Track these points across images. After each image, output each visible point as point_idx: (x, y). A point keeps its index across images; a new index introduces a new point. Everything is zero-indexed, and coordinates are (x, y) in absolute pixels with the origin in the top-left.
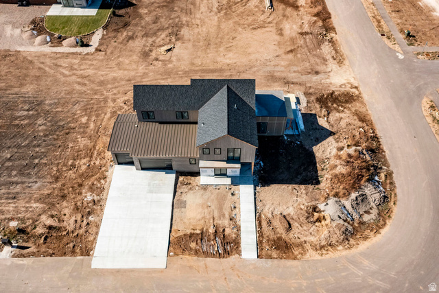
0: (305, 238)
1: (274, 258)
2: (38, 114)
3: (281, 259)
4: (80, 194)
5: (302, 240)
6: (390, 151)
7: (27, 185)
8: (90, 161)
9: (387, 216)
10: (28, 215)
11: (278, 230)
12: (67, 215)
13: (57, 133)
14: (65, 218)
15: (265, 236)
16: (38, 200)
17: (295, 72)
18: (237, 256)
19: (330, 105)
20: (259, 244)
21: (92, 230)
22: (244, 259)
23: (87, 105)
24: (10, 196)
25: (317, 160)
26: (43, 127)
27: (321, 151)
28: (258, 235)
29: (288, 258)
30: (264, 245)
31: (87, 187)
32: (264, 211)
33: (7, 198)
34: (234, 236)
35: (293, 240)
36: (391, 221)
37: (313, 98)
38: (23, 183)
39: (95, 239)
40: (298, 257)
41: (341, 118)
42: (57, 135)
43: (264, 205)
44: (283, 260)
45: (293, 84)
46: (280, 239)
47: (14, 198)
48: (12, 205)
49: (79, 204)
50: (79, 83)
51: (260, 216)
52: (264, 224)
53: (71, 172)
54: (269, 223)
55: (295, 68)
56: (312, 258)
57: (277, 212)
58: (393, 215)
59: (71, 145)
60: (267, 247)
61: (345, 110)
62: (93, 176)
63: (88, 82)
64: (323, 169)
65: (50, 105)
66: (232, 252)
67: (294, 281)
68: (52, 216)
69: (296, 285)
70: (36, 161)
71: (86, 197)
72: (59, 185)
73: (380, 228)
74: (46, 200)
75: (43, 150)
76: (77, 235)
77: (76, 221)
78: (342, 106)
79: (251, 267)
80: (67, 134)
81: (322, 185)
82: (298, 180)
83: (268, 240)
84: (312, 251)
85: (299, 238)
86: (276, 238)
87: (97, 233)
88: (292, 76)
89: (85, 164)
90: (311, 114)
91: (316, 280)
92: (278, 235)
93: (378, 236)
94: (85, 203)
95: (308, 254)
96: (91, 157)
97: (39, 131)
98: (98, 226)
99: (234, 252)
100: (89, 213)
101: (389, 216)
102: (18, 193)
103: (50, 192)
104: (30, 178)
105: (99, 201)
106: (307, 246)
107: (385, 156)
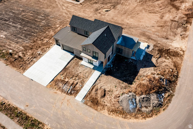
0: (107, 104)
1: (88, 105)
2: (45, 19)
3: (90, 107)
4: (37, 50)
5: (105, 104)
6: (180, 85)
7: (24, 40)
8: (49, 40)
9: (155, 114)
10: (17, 50)
11: (98, 95)
12: (28, 55)
13: (46, 27)
14: (26, 56)
15: (91, 95)
16: (23, 47)
17: (156, 35)
18: (74, 97)
19: (164, 54)
20: (86, 97)
21: (31, 63)
22: (75, 99)
23: (63, 21)
24: (17, 42)
25: (139, 74)
26: (43, 24)
27: (143, 71)
28: (88, 93)
29: (94, 108)
30: (88, 98)
31: (41, 48)
32: (98, 85)
33: (15, 42)
34: (79, 89)
35: (101, 102)
36: (156, 117)
37: (157, 48)
38: (23, 39)
39: (30, 67)
40: (98, 110)
41: (165, 62)
42: (45, 28)
43: (100, 82)
44: (91, 108)
45: (152, 39)
46: (96, 99)
47: (17, 43)
48: (15, 45)
49: (34, 53)
50: (66, 13)
51: (95, 86)
52: (94, 90)
53: (40, 41)
54: (97, 90)
55: (157, 34)
56: (104, 113)
57: (103, 88)
58: (159, 115)
59: (47, 33)
60: (88, 100)
61: (170, 59)
62: (46, 45)
63: (68, 14)
64: (138, 79)
65: (51, 17)
66: (73, 94)
67: (88, 118)
68: (23, 53)
70: (33, 34)
71: (38, 51)
72: (33, 44)
73: (148, 117)
74: (26, 48)
75: (37, 31)
76: (25, 63)
77: (29, 58)
78: (169, 57)
79: (76, 104)
80: (49, 28)
81: (133, 86)
82: (123, 79)
83: (91, 97)
84: (106, 110)
85: (105, 102)
86: (95, 98)
87: (32, 65)
88: (154, 36)
89: (46, 41)
90: (150, 55)
91: (98, 123)
92: (97, 97)
93: (144, 120)
94: (36, 53)
95: (103, 111)
96: (50, 39)
97: (41, 24)
98: (34, 63)
99: (74, 95)
100: (35, 57)
101: (156, 114)
102: (19, 42)
103: (29, 45)
104: (26, 38)
105: (41, 55)
106: (106, 108)
107: (175, 86)
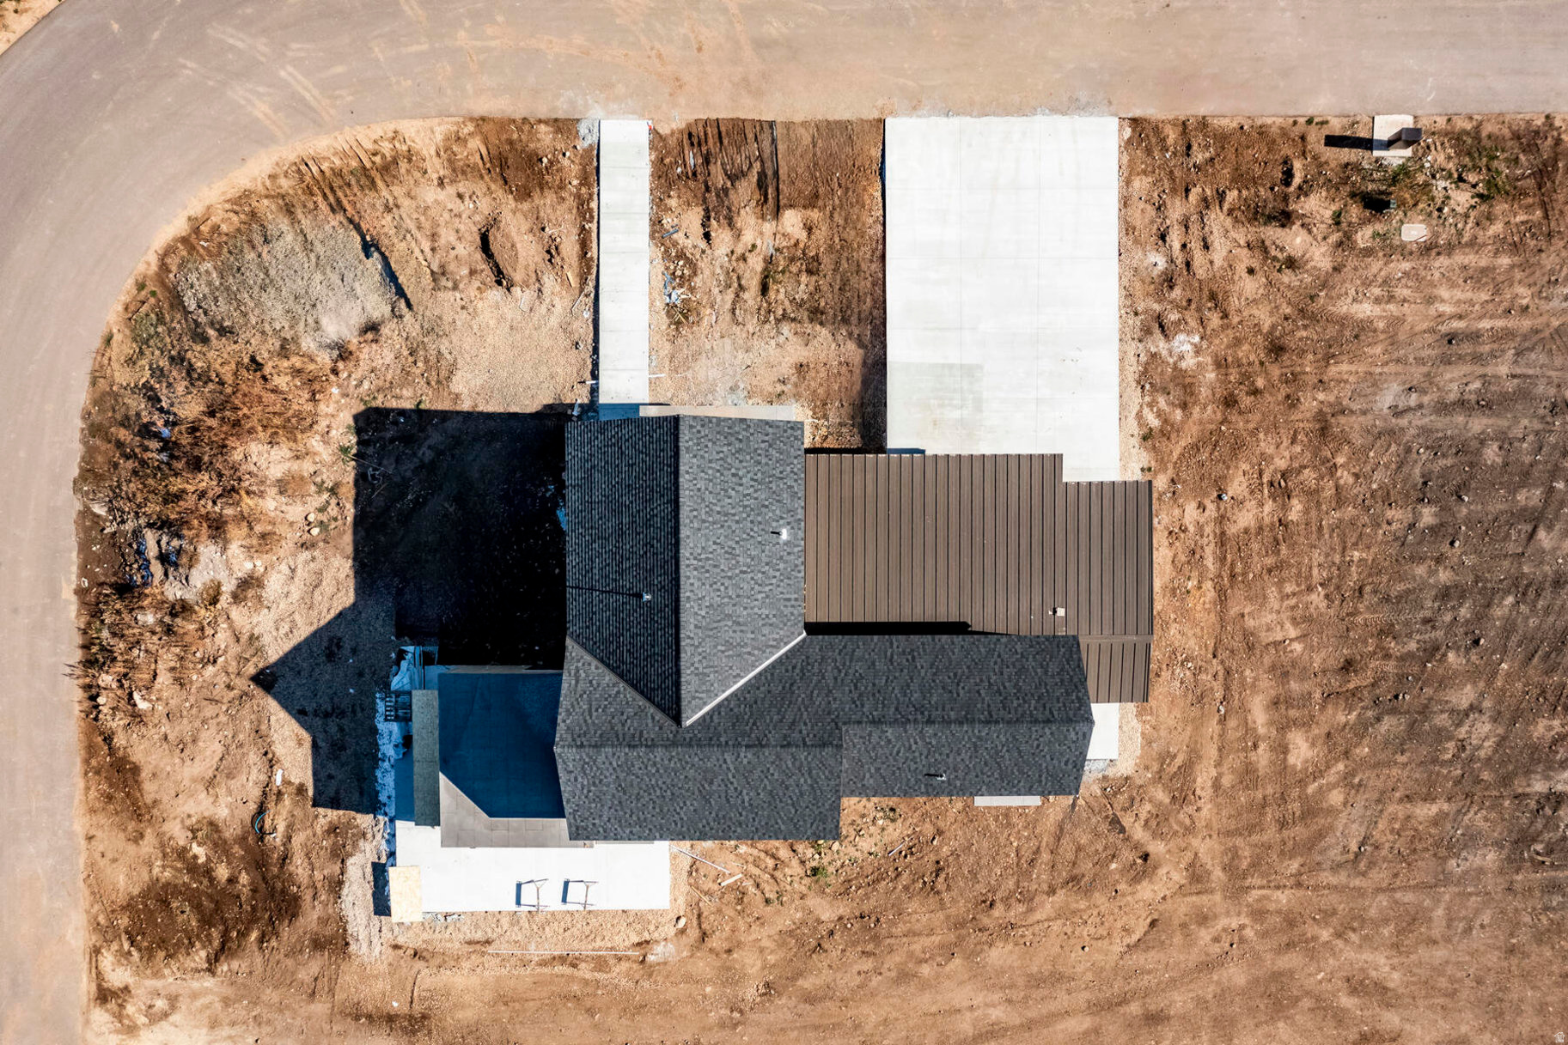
0: (442, 195)
1: (546, 122)
3: (525, 120)
4: (1221, 364)
5: (451, 190)
6: (54, 594)
7: (1426, 399)
10: (1375, 266)
11: (525, 226)
12: (1241, 269)
13: (1390, 667)
14: (1245, 259)
15: (571, 202)
16: (1362, 330)
20: (591, 172)
22: (642, 116)
24: (1467, 348)
28: (594, 205)
29: (504, 124)
30: (575, 169)
32: (567, 302)
33: (1475, 336)
34: (673, 203)
35: (480, 188)
39: (1128, 182)
40: (470, 127)
42: (1387, 656)
43: (565, 328)
46: (524, 194)
47: (1451, 338)
49: (1215, 320)
51: (583, 281)
52: (570, 248)
54: (552, 253)
56: (428, 123)
57: (523, 296)
59: (1317, 599)
60: (566, 162)
64: (333, 491)
66: (681, 144)
67: (493, 44)
68: (1291, 263)
69: (490, 31)
70: (1428, 516)
72: (1311, 402)
74: (1332, 331)
76: (1187, 191)
77: (1206, 247)
79: (620, 89)
80: (1348, 666)
83: (562, 187)
85: (460, 196)
86: (536, 194)
87: (1125, 202)
92: (526, 206)
94: (1193, 323)
99: (672, 142)
101: (141, 286)
102: (1446, 361)
103: (1333, 370)
104: (1425, 431)
